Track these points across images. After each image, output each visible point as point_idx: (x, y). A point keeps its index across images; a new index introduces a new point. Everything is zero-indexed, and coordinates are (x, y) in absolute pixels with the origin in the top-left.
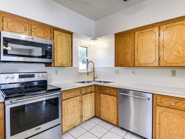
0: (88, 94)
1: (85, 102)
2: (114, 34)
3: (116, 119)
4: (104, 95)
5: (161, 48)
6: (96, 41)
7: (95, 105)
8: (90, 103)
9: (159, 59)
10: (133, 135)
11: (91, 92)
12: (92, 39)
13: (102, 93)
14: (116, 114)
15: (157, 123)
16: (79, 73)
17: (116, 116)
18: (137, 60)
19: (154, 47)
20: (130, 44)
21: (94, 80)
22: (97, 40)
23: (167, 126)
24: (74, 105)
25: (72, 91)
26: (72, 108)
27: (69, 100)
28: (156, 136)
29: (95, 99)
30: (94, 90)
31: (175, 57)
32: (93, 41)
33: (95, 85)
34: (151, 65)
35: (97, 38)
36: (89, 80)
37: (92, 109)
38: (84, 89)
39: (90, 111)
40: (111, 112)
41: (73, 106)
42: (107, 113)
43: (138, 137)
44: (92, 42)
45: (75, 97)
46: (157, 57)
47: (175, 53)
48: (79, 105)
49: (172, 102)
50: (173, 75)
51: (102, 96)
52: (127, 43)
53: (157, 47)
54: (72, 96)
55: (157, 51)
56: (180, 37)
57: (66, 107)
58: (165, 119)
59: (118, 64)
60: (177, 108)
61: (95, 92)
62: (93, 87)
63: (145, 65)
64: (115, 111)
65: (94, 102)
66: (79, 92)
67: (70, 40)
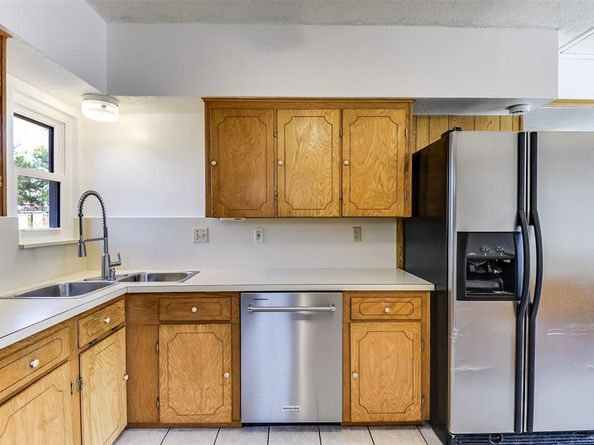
0: (104, 341)
1: (94, 379)
2: (204, 99)
3: (230, 400)
4: (175, 327)
5: (346, 170)
7: (129, 379)
8: (110, 377)
9: (341, 199)
10: (287, 430)
11: (115, 330)
12: (89, 96)
13: (166, 323)
14: (229, 386)
15: (353, 369)
16: (22, 248)
17: (229, 392)
18: (282, 198)
19: (329, 165)
20: (263, 143)
22: (115, 102)
23: (375, 368)
24: (48, 416)
25: (31, 349)
27: (20, 401)
28: (352, 404)
30: (123, 319)
31: (373, 193)
32: (98, 104)
33: (128, 297)
34: (322, 213)
35: (119, 97)
38: (86, 325)
39: (113, 414)
40: (206, 386)
41: (44, 423)
42: (192, 393)
43: (301, 430)
45: (49, 372)
46: (337, 191)
47: (374, 185)
48: (68, 403)
49: (384, 304)
50: (356, 238)
51: (165, 333)
52: (253, 141)
53: (336, 165)
54: (37, 374)
55: (336, 176)
56: (383, 147)
58: (372, 351)
59: (217, 207)
60: (395, 317)
61: (128, 325)
62: (121, 304)
63: (307, 214)
64: (227, 375)
65: (125, 368)
66: (66, 343)
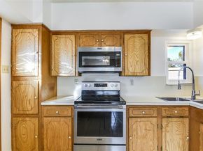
0: (175, 119)
1: (168, 129)
6: (196, 33)
7: (190, 139)
8: (177, 132)
11: (182, 117)
16: (167, 85)
21: (194, 98)
24: (148, 129)
25: (143, 108)
26: (144, 131)
27: (139, 120)
29: (190, 130)
33: (190, 107)
36: (183, 97)
37: (184, 145)
39: (179, 147)
41: (146, 129)
44: (190, 36)
45: (149, 117)
48: (156, 130)
57: (134, 126)
61: (190, 117)
62: (187, 109)
65: (188, 134)
67: (147, 41)
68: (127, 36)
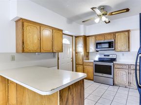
67: (127, 35)
68: (117, 34)
